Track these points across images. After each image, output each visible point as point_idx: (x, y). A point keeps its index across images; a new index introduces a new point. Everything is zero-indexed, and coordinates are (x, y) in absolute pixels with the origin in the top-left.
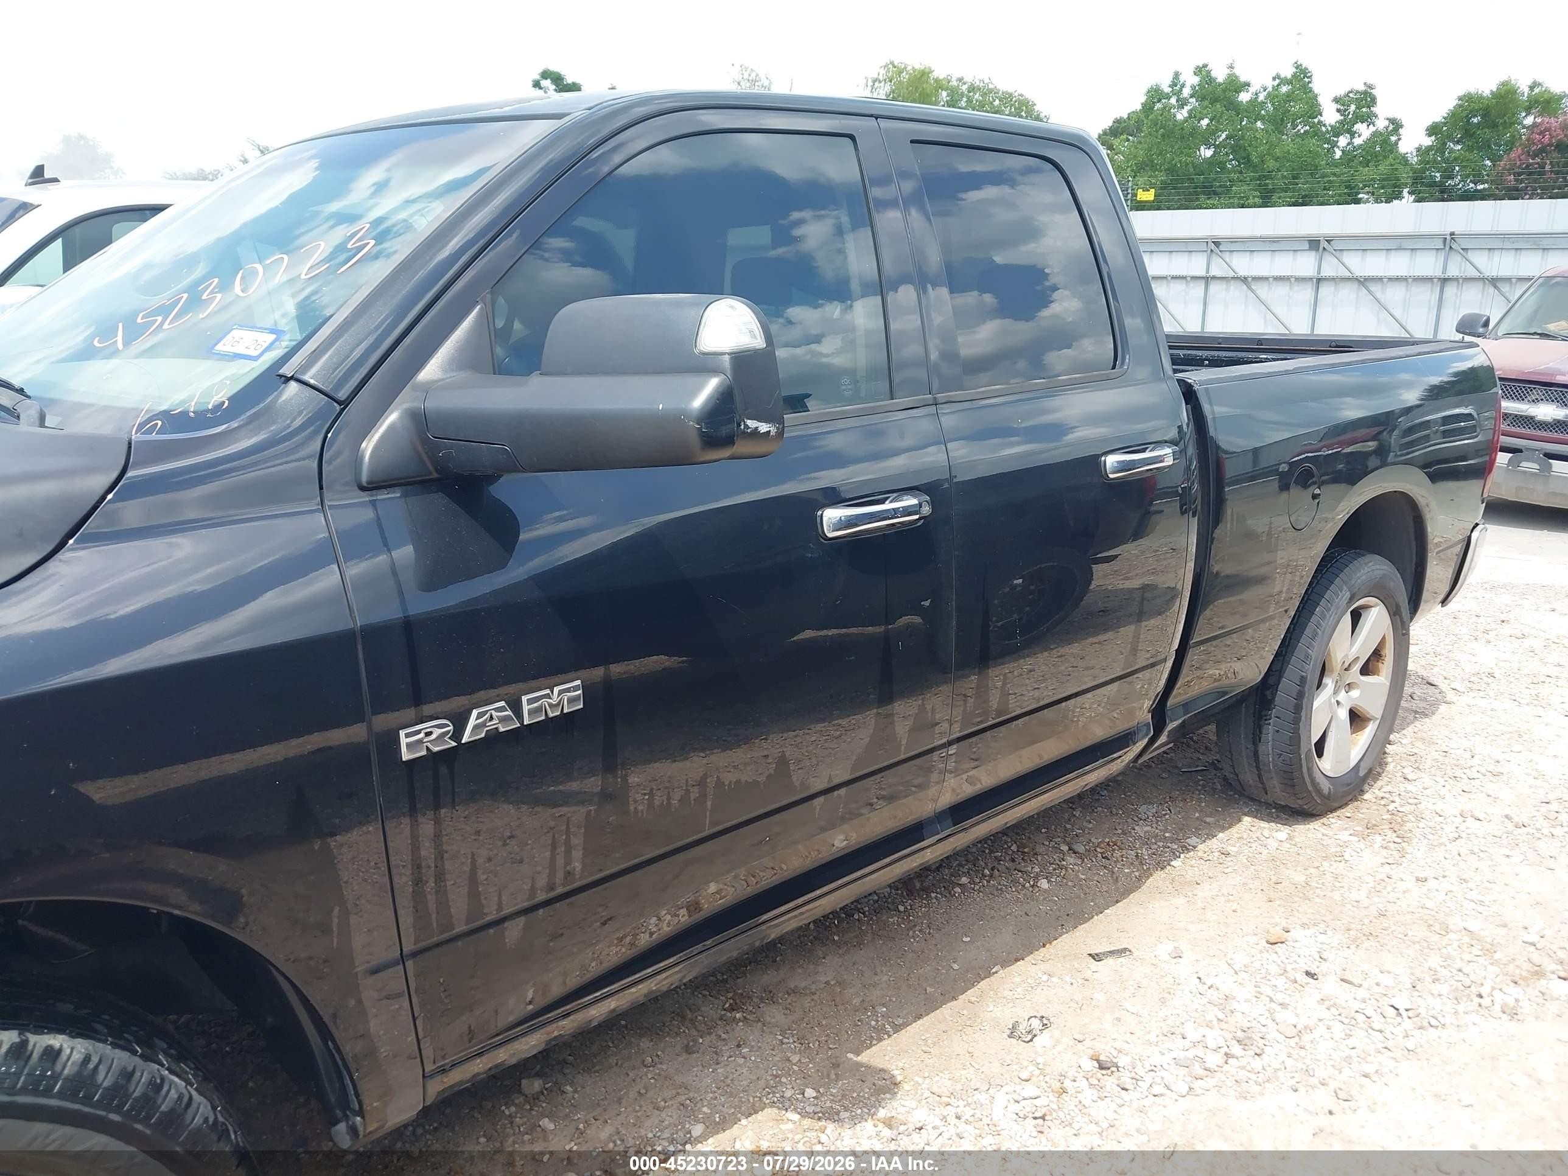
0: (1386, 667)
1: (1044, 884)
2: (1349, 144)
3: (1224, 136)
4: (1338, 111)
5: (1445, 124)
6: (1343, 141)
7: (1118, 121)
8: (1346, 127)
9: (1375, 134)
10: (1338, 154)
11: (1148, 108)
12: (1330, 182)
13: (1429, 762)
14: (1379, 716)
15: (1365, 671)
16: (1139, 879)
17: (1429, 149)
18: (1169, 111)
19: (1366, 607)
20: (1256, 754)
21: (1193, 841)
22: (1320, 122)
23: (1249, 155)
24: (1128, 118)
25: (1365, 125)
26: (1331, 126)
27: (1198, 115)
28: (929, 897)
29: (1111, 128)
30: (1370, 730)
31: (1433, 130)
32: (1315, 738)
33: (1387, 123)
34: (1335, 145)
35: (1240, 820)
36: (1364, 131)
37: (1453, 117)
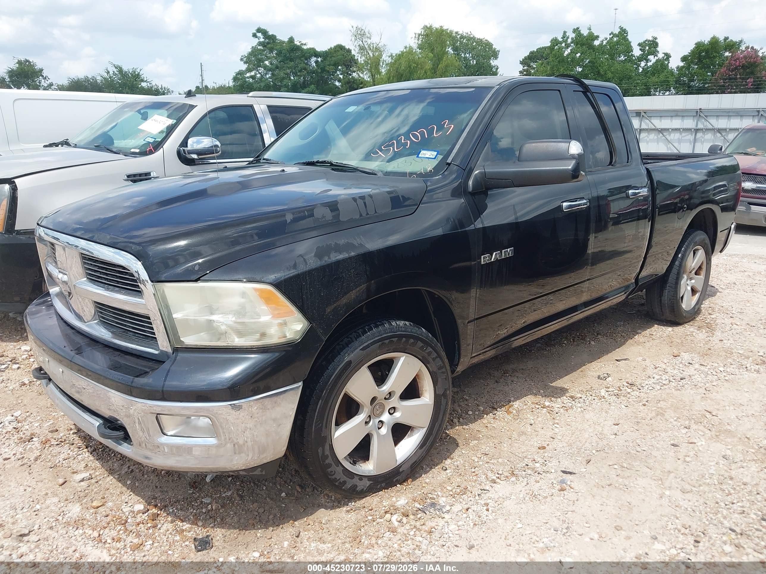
0: (703, 273)
1: (593, 343)
2: (645, 65)
3: (587, 62)
4: (640, 49)
5: (690, 56)
6: (643, 64)
7: (532, 53)
8: (644, 57)
9: (657, 61)
10: (641, 70)
11: (551, 48)
12: (637, 83)
13: (717, 309)
14: (701, 290)
15: (696, 274)
16: (624, 342)
17: (683, 67)
18: (562, 50)
19: (697, 250)
20: (661, 300)
21: (639, 331)
22: (632, 55)
23: (599, 70)
24: (537, 51)
25: (653, 56)
26: (637, 57)
27: (575, 52)
28: (555, 347)
29: (528, 56)
30: (697, 295)
31: (684, 59)
32: (681, 296)
33: (663, 55)
34: (639, 66)
35: (653, 326)
36: (653, 59)
37: (693, 53)
